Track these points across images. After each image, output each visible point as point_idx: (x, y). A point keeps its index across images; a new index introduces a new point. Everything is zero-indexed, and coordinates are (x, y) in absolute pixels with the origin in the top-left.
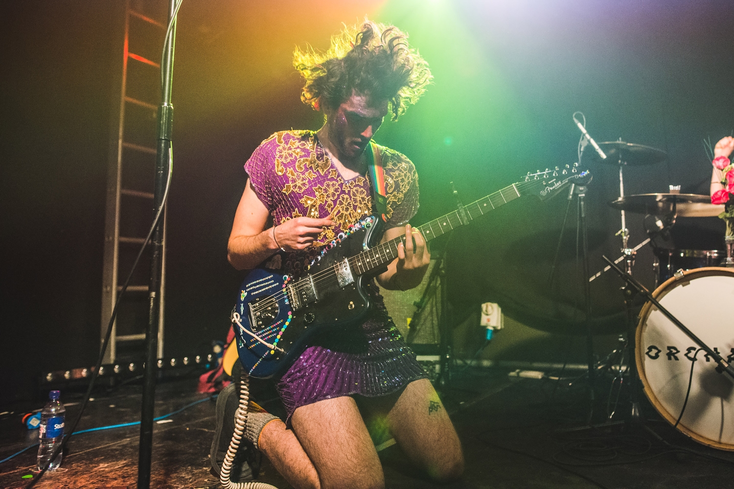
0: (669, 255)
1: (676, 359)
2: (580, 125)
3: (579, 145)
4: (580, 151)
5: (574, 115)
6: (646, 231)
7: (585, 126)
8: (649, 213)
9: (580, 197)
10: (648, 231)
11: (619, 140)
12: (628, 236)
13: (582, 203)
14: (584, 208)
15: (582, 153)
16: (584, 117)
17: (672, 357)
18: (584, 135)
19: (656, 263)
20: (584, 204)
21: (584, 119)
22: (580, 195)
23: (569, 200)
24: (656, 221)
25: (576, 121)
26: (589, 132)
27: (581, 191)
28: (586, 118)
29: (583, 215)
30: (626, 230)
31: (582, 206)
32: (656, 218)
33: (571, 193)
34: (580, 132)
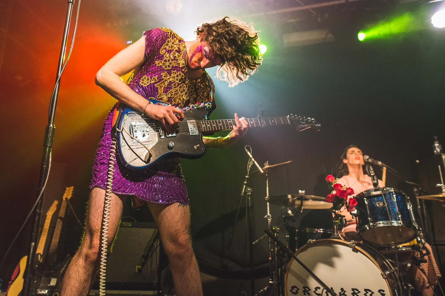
0: (296, 231)
1: (309, 294)
2: (249, 153)
3: (248, 164)
4: (249, 168)
5: (246, 147)
6: (282, 216)
7: (251, 153)
8: (284, 206)
9: (248, 194)
10: (283, 216)
11: (266, 163)
12: (271, 219)
13: (249, 198)
14: (250, 201)
15: (249, 169)
16: (251, 148)
17: (306, 293)
18: (251, 158)
19: (287, 235)
20: (250, 199)
21: (251, 150)
22: (248, 193)
23: (241, 196)
24: (288, 210)
25: (246, 150)
26: (254, 157)
27: (249, 191)
28: (252, 149)
29: (250, 205)
30: (270, 215)
31: (249, 200)
32: (288, 208)
33: (243, 192)
34: (249, 157)
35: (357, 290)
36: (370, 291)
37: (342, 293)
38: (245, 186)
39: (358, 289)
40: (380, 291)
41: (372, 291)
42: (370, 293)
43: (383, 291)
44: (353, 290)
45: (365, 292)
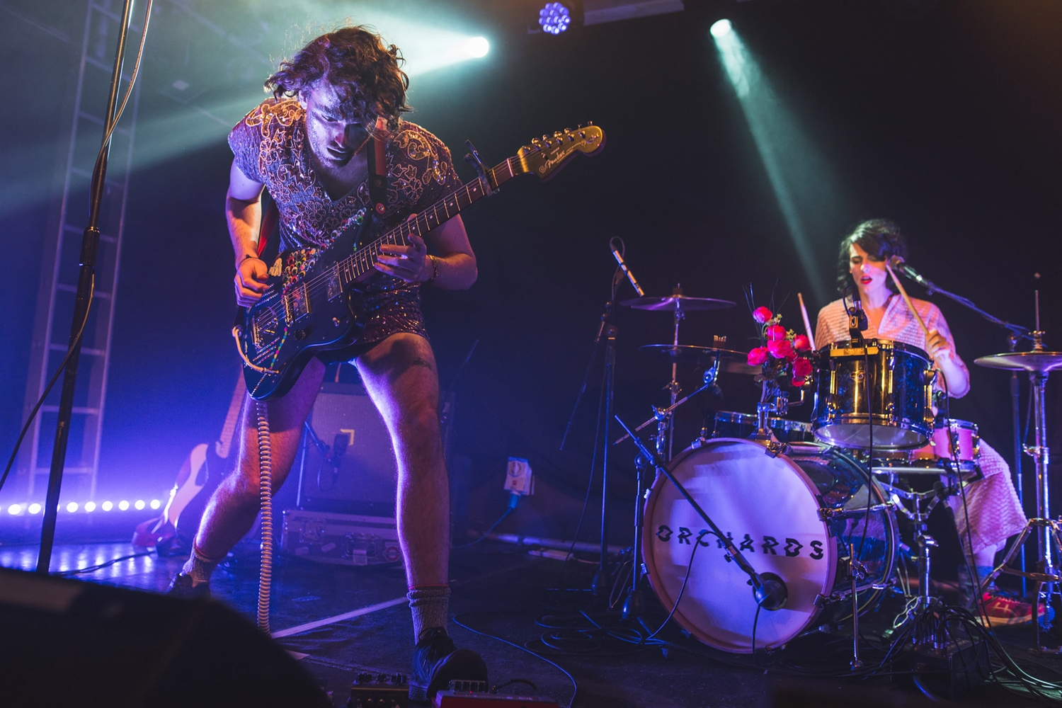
1: (688, 542)
2: (616, 254)
3: (614, 277)
4: (615, 285)
5: (611, 241)
7: (623, 254)
9: (609, 341)
12: (680, 391)
13: (611, 348)
15: (616, 287)
17: (684, 540)
18: (620, 266)
20: (614, 350)
22: (609, 339)
25: (613, 249)
26: (626, 263)
27: (611, 334)
30: (676, 383)
31: (611, 351)
33: (599, 335)
34: (616, 262)
35: (773, 539)
36: (796, 542)
37: (745, 544)
38: (603, 323)
39: (775, 538)
40: (813, 544)
41: (800, 543)
42: (795, 546)
43: (820, 544)
44: (766, 538)
45: (787, 545)
